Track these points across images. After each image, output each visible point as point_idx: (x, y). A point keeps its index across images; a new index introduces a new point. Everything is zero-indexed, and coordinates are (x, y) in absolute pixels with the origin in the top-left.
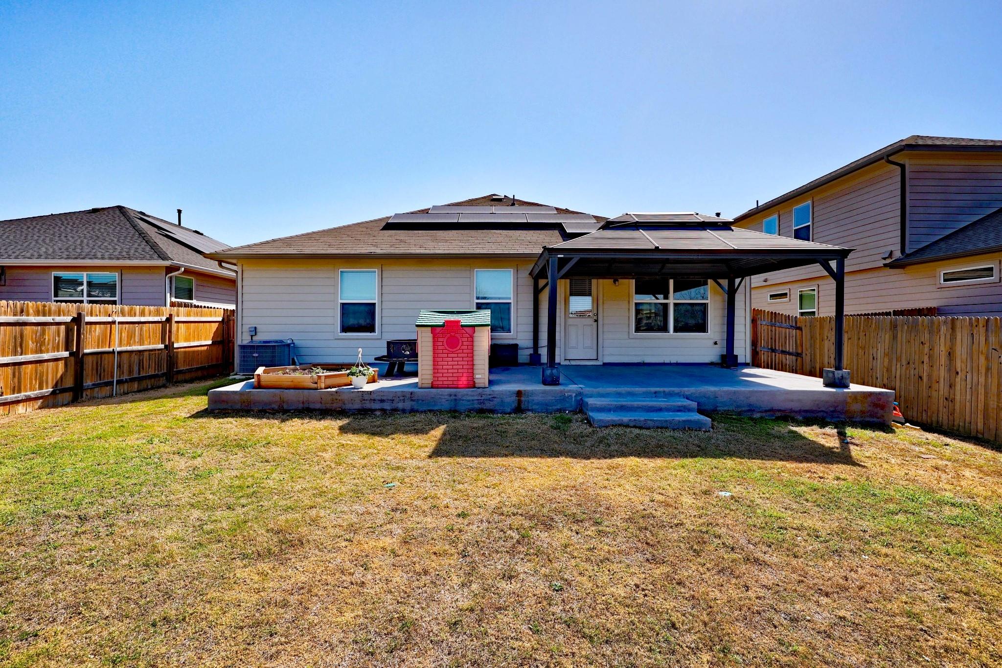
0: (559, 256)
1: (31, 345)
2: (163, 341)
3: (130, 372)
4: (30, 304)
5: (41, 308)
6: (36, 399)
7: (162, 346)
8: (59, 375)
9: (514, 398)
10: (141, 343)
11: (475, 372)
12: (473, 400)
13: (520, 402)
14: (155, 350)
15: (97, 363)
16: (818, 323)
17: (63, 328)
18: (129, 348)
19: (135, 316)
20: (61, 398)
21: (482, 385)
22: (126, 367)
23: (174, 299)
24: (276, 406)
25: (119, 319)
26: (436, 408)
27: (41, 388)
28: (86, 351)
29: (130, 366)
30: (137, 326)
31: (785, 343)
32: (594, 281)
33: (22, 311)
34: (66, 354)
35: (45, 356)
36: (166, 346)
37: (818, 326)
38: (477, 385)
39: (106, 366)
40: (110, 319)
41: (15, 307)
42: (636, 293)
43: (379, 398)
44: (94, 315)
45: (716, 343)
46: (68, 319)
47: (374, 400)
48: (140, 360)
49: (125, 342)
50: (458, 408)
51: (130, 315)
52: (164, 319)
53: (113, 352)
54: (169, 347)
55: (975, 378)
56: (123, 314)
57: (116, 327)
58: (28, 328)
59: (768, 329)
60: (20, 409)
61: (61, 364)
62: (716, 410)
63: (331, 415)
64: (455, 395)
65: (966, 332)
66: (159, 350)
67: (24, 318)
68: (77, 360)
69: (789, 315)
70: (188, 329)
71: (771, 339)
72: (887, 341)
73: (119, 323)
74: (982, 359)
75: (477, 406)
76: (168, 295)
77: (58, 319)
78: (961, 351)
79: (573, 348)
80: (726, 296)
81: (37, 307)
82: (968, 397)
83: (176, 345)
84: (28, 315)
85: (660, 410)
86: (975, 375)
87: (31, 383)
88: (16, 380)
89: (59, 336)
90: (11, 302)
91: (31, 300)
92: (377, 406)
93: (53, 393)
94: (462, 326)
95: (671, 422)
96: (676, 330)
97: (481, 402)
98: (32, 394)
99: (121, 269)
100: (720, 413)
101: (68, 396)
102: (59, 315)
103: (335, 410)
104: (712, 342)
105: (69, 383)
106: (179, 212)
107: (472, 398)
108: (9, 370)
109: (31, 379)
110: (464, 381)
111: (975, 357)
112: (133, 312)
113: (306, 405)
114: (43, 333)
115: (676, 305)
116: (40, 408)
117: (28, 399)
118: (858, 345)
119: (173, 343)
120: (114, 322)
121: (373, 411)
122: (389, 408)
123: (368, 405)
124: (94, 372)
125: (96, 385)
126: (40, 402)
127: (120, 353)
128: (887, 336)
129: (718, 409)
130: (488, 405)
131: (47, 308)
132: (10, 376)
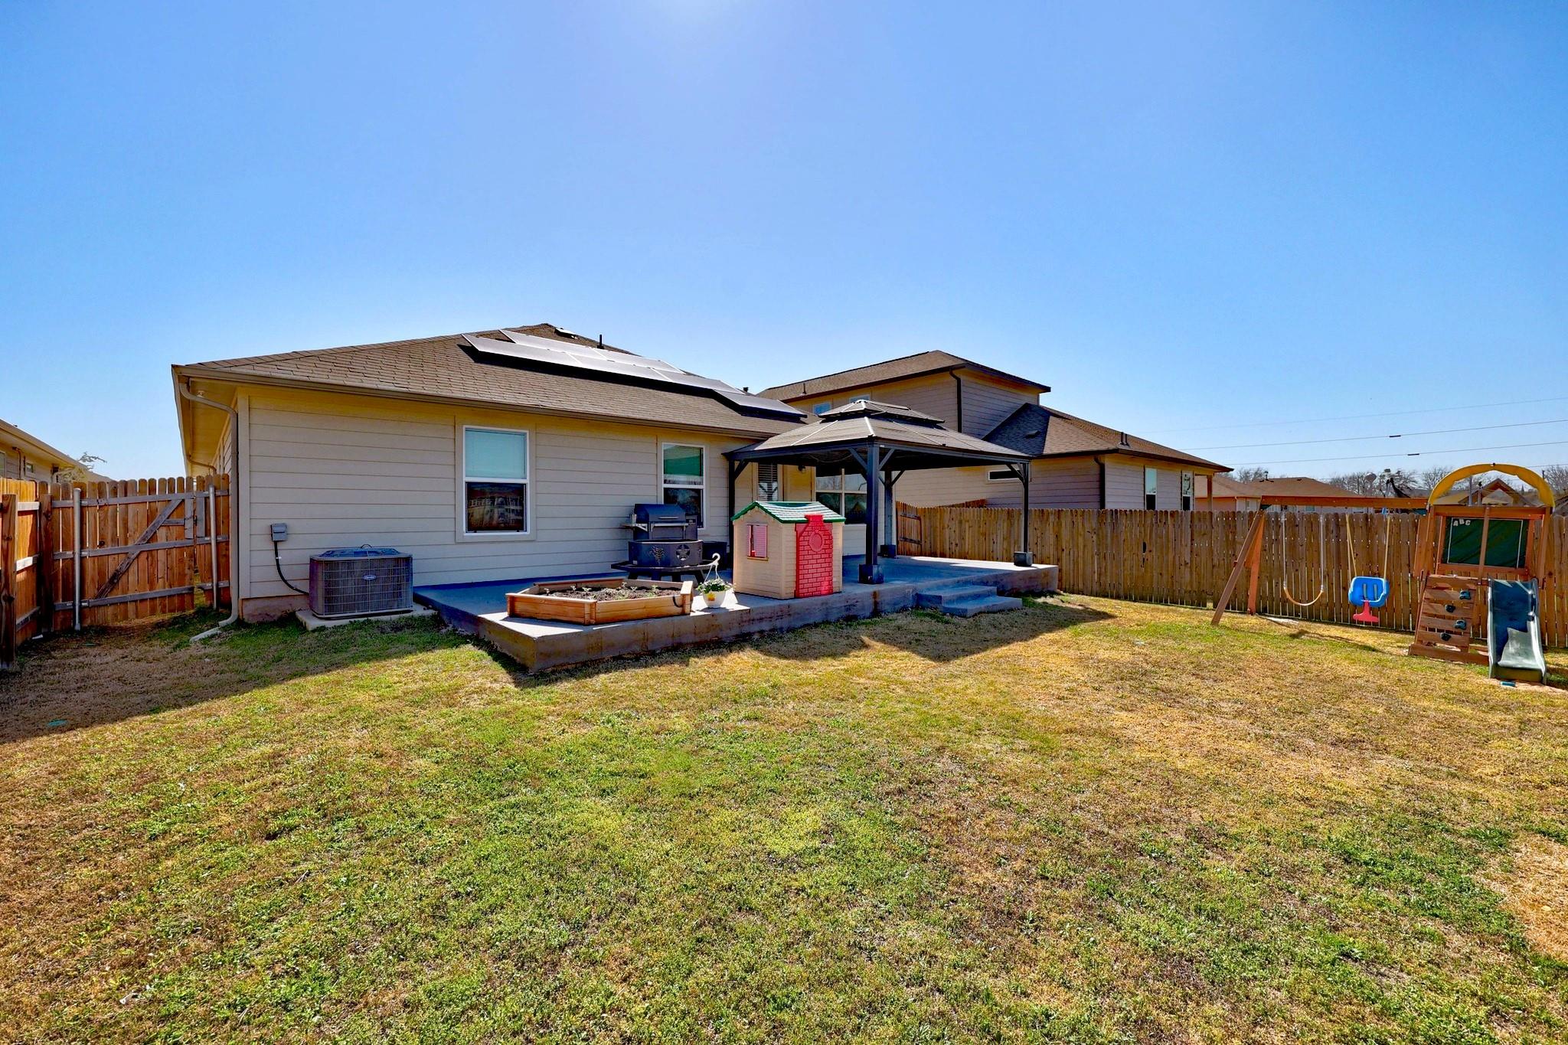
9: (870, 602)
11: (834, 575)
13: (876, 604)
16: (938, 513)
24: (637, 648)
26: (811, 621)
31: (911, 532)
37: (939, 516)
43: (758, 617)
47: (753, 620)
55: (1076, 553)
63: (710, 648)
65: (1069, 520)
72: (1005, 529)
74: (1081, 540)
75: (844, 614)
78: (1065, 534)
82: (1072, 566)
86: (1076, 550)
92: (755, 628)
94: (825, 521)
103: (712, 641)
107: (833, 605)
110: (824, 588)
111: (1075, 538)
113: (677, 640)
115: (846, 495)
118: (979, 531)
121: (750, 634)
123: (746, 629)
128: (1005, 524)
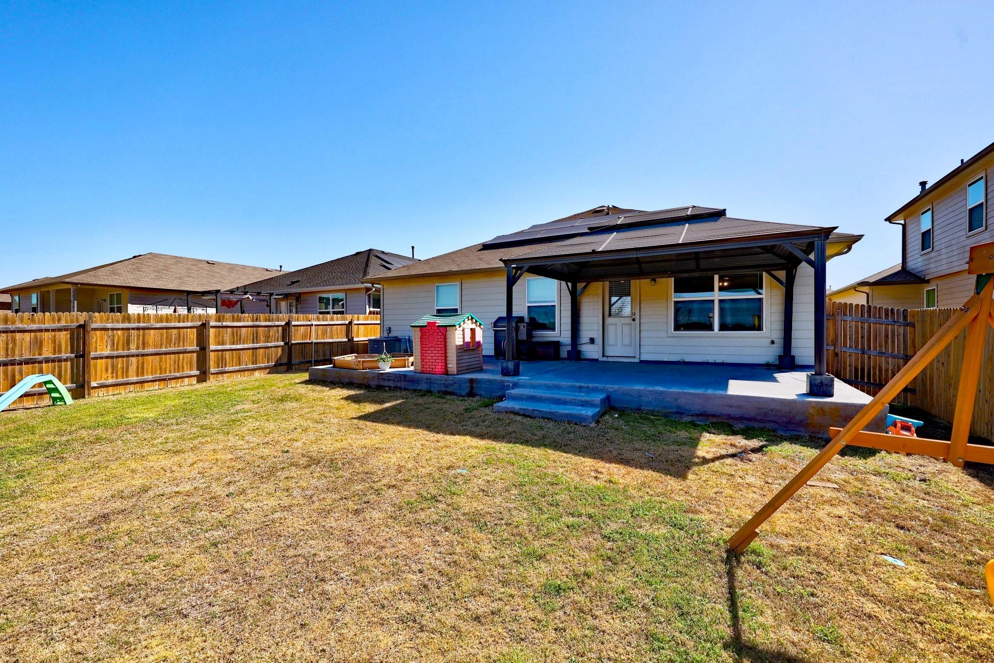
0: (513, 266)
1: (262, 339)
2: (347, 336)
3: (324, 355)
4: (261, 315)
5: (267, 317)
6: (265, 368)
7: (346, 340)
8: (279, 356)
9: (468, 384)
10: (332, 337)
11: (448, 362)
12: (441, 384)
13: (472, 388)
14: (342, 342)
15: (302, 350)
16: (929, 317)
17: (280, 328)
18: (322, 341)
19: (327, 321)
20: (280, 368)
21: (452, 373)
22: (321, 352)
23: (372, 309)
25: (315, 323)
27: (268, 362)
28: (293, 342)
29: (324, 351)
30: (329, 328)
31: (886, 342)
32: (632, 282)
33: (257, 320)
34: (282, 343)
35: (270, 344)
36: (349, 340)
37: (929, 321)
38: (449, 373)
39: (308, 352)
40: (309, 323)
41: (253, 317)
42: (675, 292)
44: (298, 320)
45: (773, 342)
46: (283, 323)
48: (331, 348)
49: (321, 337)
50: (432, 389)
51: (323, 320)
52: (347, 322)
53: (312, 343)
54: (351, 340)
56: (318, 320)
57: (313, 328)
58: (260, 328)
59: (856, 327)
60: (257, 374)
61: (280, 350)
62: (640, 410)
64: (430, 379)
66: (344, 342)
67: (258, 323)
68: (289, 347)
69: (892, 310)
70: (366, 329)
71: (862, 337)
73: (315, 325)
75: (443, 389)
76: (367, 306)
77: (277, 323)
79: (612, 345)
80: (785, 288)
81: (265, 317)
83: (355, 339)
84: (260, 322)
85: (565, 403)
87: (262, 359)
88: (254, 357)
89: (278, 333)
90: (251, 314)
91: (262, 313)
93: (275, 365)
94: (438, 326)
95: (553, 413)
96: (723, 327)
97: (446, 386)
98: (263, 365)
99: (346, 291)
100: (644, 412)
101: (284, 368)
102: (278, 321)
104: (769, 341)
105: (285, 360)
106: (413, 248)
107: (441, 382)
108: (250, 351)
109: (262, 357)
110: (440, 368)
112: (325, 319)
114: (269, 332)
115: (721, 301)
116: (267, 374)
117: (261, 369)
119: (353, 338)
120: (312, 325)
122: (392, 386)
124: (300, 355)
125: (300, 363)
126: (268, 370)
127: (315, 343)
129: (642, 408)
130: (450, 389)
131: (271, 318)
132: (251, 355)
